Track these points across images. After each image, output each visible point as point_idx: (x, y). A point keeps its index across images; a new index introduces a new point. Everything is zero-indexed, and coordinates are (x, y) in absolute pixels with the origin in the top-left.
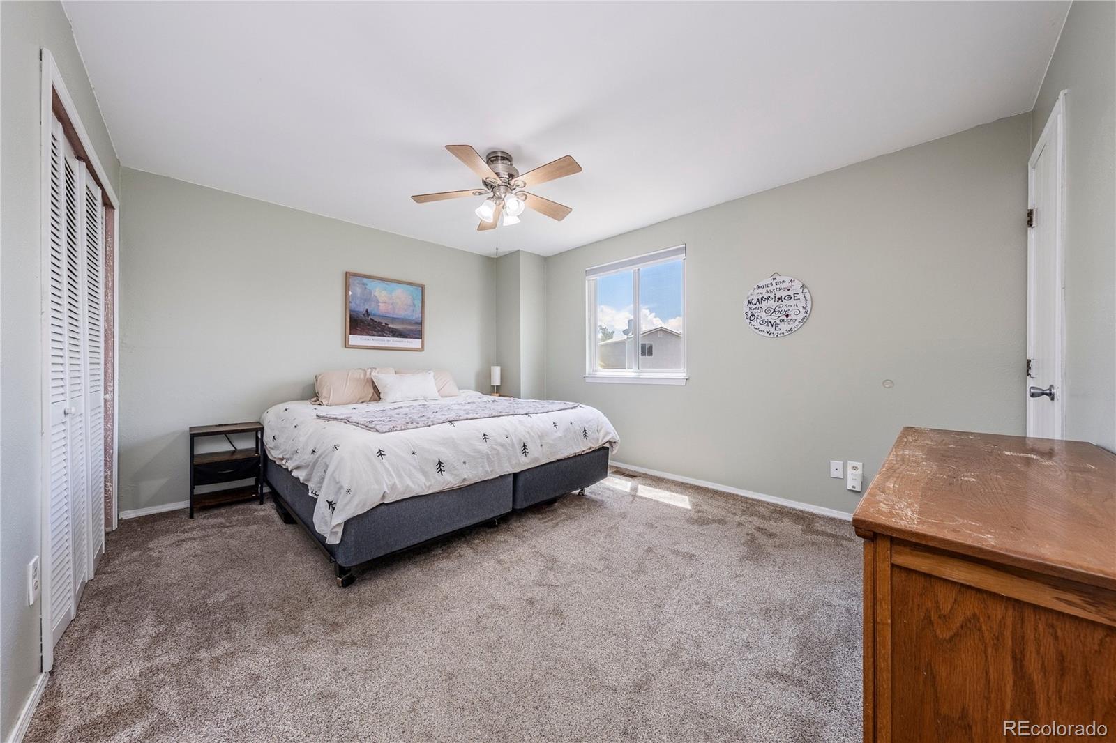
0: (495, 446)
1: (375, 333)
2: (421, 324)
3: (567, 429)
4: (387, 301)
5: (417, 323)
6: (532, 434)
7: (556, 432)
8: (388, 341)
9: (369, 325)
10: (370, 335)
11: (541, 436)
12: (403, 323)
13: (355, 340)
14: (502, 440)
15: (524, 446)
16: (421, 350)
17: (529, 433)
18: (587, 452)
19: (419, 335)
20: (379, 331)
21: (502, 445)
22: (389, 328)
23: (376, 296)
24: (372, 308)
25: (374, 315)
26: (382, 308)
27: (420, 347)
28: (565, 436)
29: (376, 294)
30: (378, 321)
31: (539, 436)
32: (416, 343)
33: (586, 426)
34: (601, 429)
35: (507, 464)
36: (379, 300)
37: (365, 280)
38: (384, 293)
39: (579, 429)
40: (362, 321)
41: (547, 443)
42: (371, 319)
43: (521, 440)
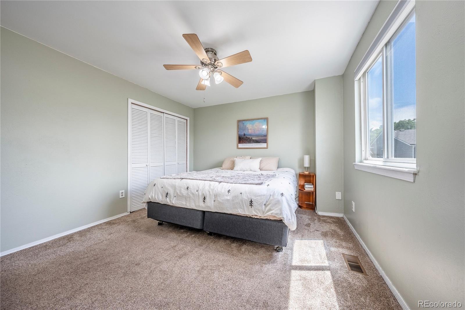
0: (189, 194)
1: (247, 142)
2: (266, 136)
3: (236, 196)
4: (251, 129)
5: (264, 136)
6: (211, 193)
7: (227, 196)
8: (252, 145)
9: (245, 139)
10: (245, 143)
11: (216, 196)
12: (258, 137)
13: (240, 146)
14: (194, 191)
15: (205, 198)
16: (267, 148)
17: (209, 192)
18: (262, 218)
19: (265, 141)
20: (248, 141)
21: (193, 194)
22: (253, 139)
23: (247, 127)
24: (246, 133)
25: (247, 135)
26: (250, 132)
27: (266, 147)
28: (233, 200)
29: (248, 126)
30: (248, 137)
31: (214, 195)
32: (264, 145)
33: (254, 198)
34: (269, 204)
35: (193, 204)
36: (249, 129)
37: (244, 122)
38: (251, 125)
39: (246, 198)
40: (243, 138)
41: (218, 200)
42: (246, 137)
43: (203, 194)
